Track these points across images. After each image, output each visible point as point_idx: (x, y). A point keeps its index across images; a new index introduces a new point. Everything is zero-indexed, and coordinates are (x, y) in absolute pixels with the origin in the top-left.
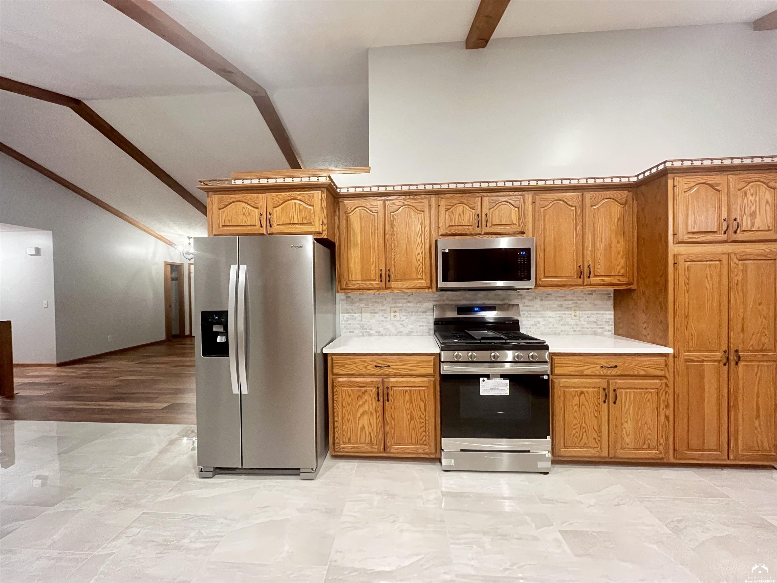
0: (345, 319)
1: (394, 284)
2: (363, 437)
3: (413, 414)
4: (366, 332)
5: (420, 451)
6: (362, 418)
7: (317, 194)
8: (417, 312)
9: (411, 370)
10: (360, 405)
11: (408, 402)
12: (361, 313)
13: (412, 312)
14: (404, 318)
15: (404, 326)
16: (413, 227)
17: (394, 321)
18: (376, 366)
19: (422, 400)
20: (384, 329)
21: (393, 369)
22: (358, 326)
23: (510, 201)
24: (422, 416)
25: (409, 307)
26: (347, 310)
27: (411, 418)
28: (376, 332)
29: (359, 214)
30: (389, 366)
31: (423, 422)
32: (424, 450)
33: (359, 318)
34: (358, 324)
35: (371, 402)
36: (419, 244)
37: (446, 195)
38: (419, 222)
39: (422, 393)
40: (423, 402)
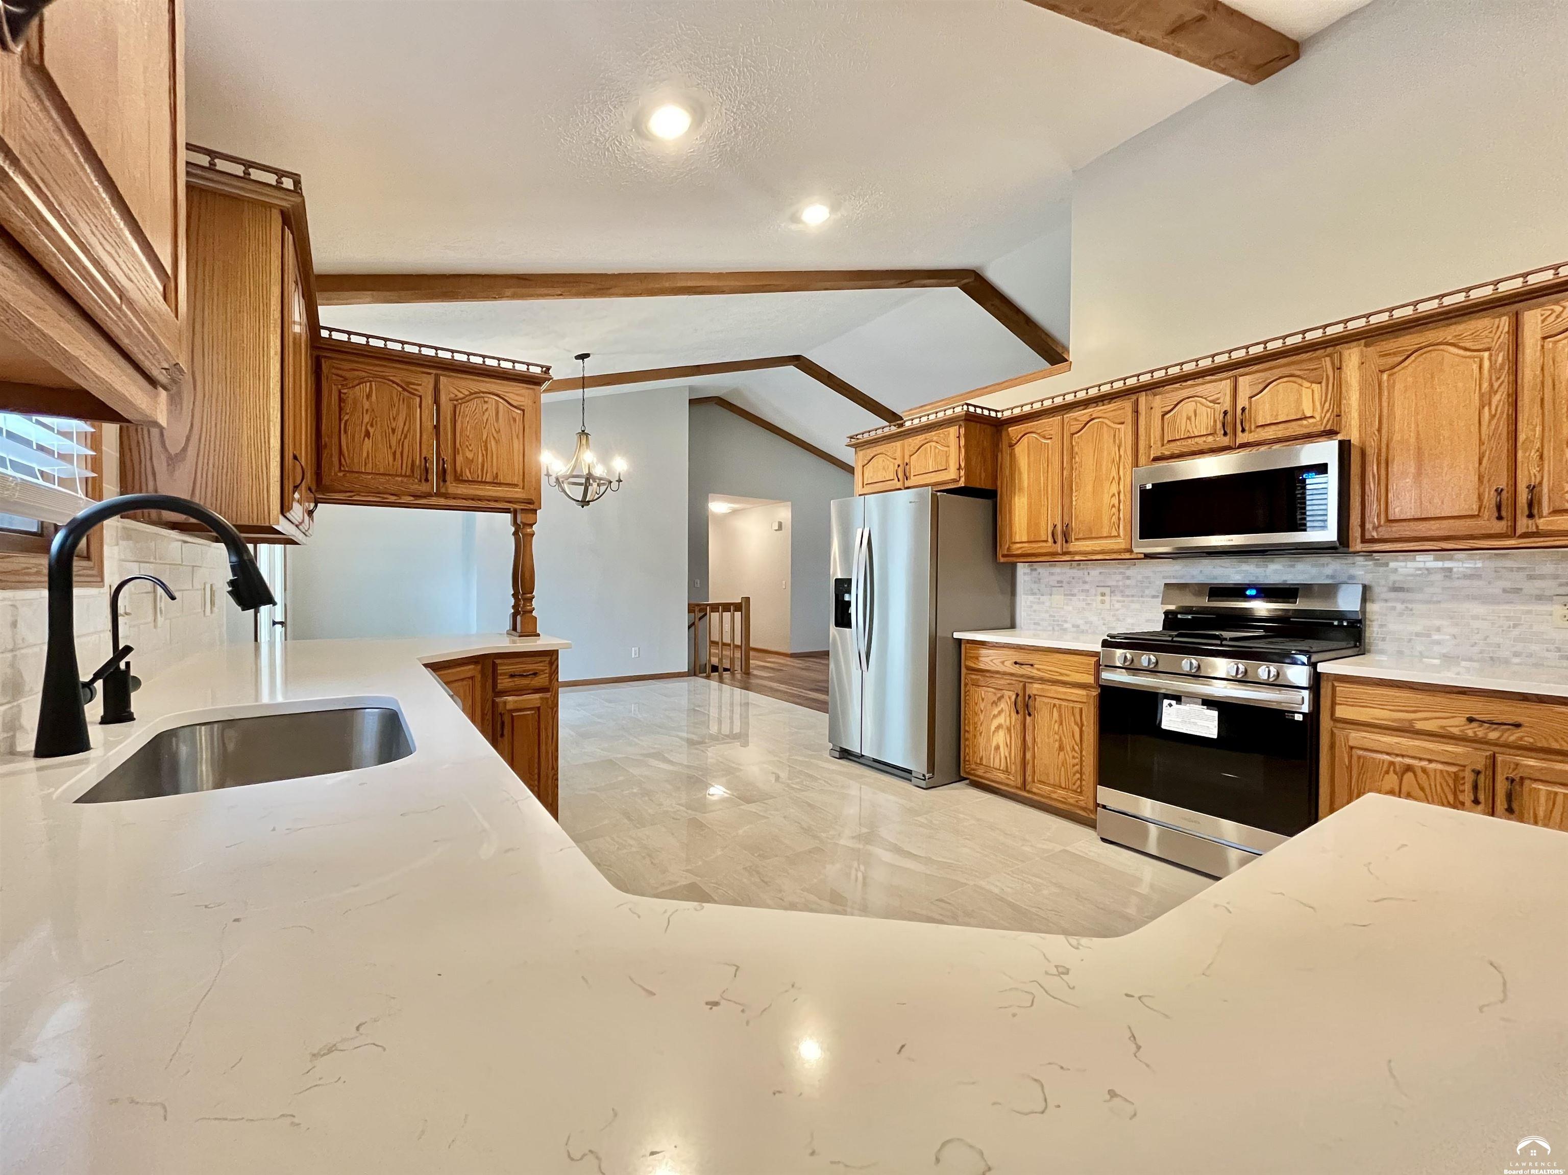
0: (1028, 603)
1: (1075, 546)
2: (997, 761)
3: (1062, 743)
4: (1058, 625)
5: (1072, 801)
6: (996, 734)
7: (953, 431)
8: (1142, 596)
9: (1061, 674)
10: (994, 715)
11: (1056, 722)
12: (1051, 595)
13: (1133, 596)
14: (1117, 605)
15: (1118, 620)
16: (1105, 453)
17: (1101, 610)
18: (1016, 663)
19: (1076, 723)
20: (1086, 623)
21: (1038, 670)
22: (1046, 616)
23: (1298, 373)
24: (1077, 748)
25: (1128, 586)
26: (1032, 590)
27: (1060, 747)
28: (1074, 626)
29: (1026, 444)
30: (1032, 665)
31: (1077, 758)
32: (1077, 801)
33: (1048, 604)
34: (1047, 612)
35: (1008, 713)
36: (1114, 478)
37: (1166, 388)
38: (1114, 441)
39: (1077, 712)
40: (1078, 725)
